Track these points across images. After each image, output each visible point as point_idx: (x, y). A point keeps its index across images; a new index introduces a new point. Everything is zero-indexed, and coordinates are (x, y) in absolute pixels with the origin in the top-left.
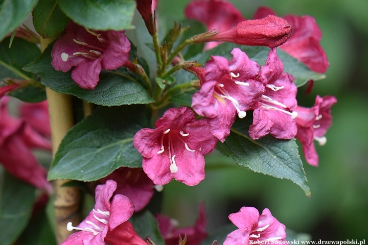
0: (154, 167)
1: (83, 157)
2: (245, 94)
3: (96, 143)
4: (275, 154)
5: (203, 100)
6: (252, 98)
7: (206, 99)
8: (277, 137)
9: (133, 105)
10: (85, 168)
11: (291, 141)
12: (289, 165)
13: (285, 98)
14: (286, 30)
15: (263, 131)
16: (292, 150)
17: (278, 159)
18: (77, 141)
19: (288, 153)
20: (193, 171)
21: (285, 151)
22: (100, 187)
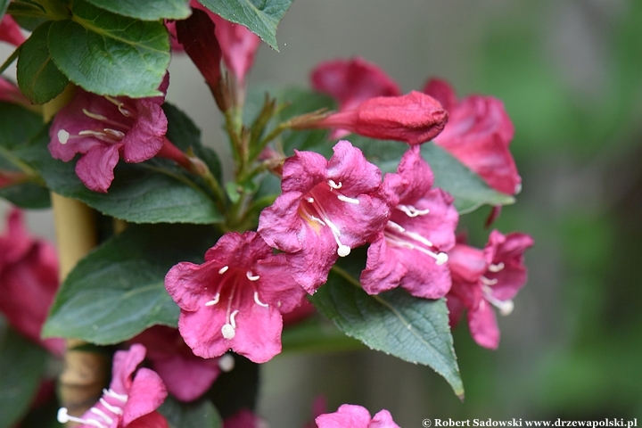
0: (198, 327)
1: (100, 304)
2: (355, 217)
3: (124, 282)
4: (411, 321)
5: (277, 222)
6: (366, 224)
7: (282, 221)
8: (414, 294)
9: (178, 224)
10: (101, 323)
11: (439, 301)
12: (431, 341)
13: (434, 230)
14: (436, 118)
15: (387, 281)
16: (439, 316)
17: (414, 331)
18: (94, 277)
19: (431, 322)
20: (263, 339)
21: (427, 319)
22: (120, 355)
